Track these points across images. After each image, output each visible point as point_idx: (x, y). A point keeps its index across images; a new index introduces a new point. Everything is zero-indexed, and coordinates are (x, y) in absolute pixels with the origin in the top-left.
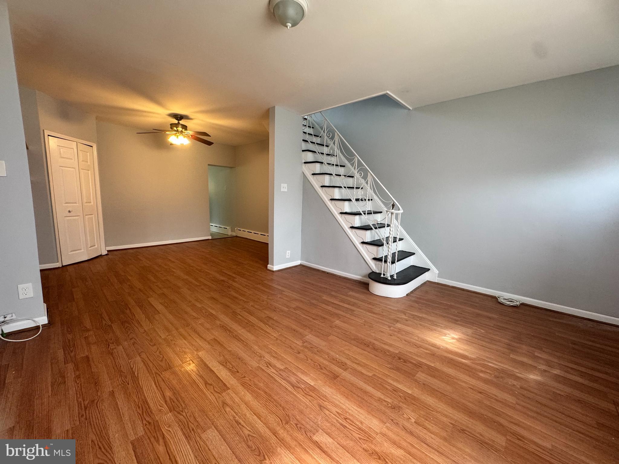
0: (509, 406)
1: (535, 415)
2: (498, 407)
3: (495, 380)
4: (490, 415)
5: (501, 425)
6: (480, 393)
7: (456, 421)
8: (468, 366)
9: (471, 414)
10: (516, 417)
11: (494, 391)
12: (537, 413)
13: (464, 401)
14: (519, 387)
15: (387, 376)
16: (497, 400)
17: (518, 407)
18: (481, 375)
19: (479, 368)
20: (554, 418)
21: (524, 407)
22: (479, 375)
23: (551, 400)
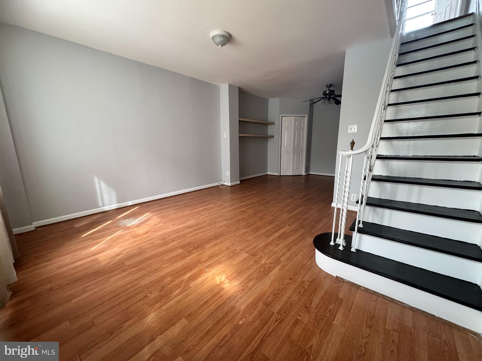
0: (139, 278)
1: (127, 287)
2: (143, 273)
3: (162, 284)
4: (141, 266)
5: (134, 267)
6: (156, 270)
7: (146, 253)
8: (181, 276)
9: (146, 260)
10: (133, 276)
11: (153, 278)
12: (127, 290)
13: (154, 260)
14: (148, 295)
15: (184, 240)
16: (146, 275)
17: (136, 282)
18: (169, 279)
19: (177, 282)
20: (117, 297)
21: (134, 286)
22: (170, 277)
23: (127, 309)
